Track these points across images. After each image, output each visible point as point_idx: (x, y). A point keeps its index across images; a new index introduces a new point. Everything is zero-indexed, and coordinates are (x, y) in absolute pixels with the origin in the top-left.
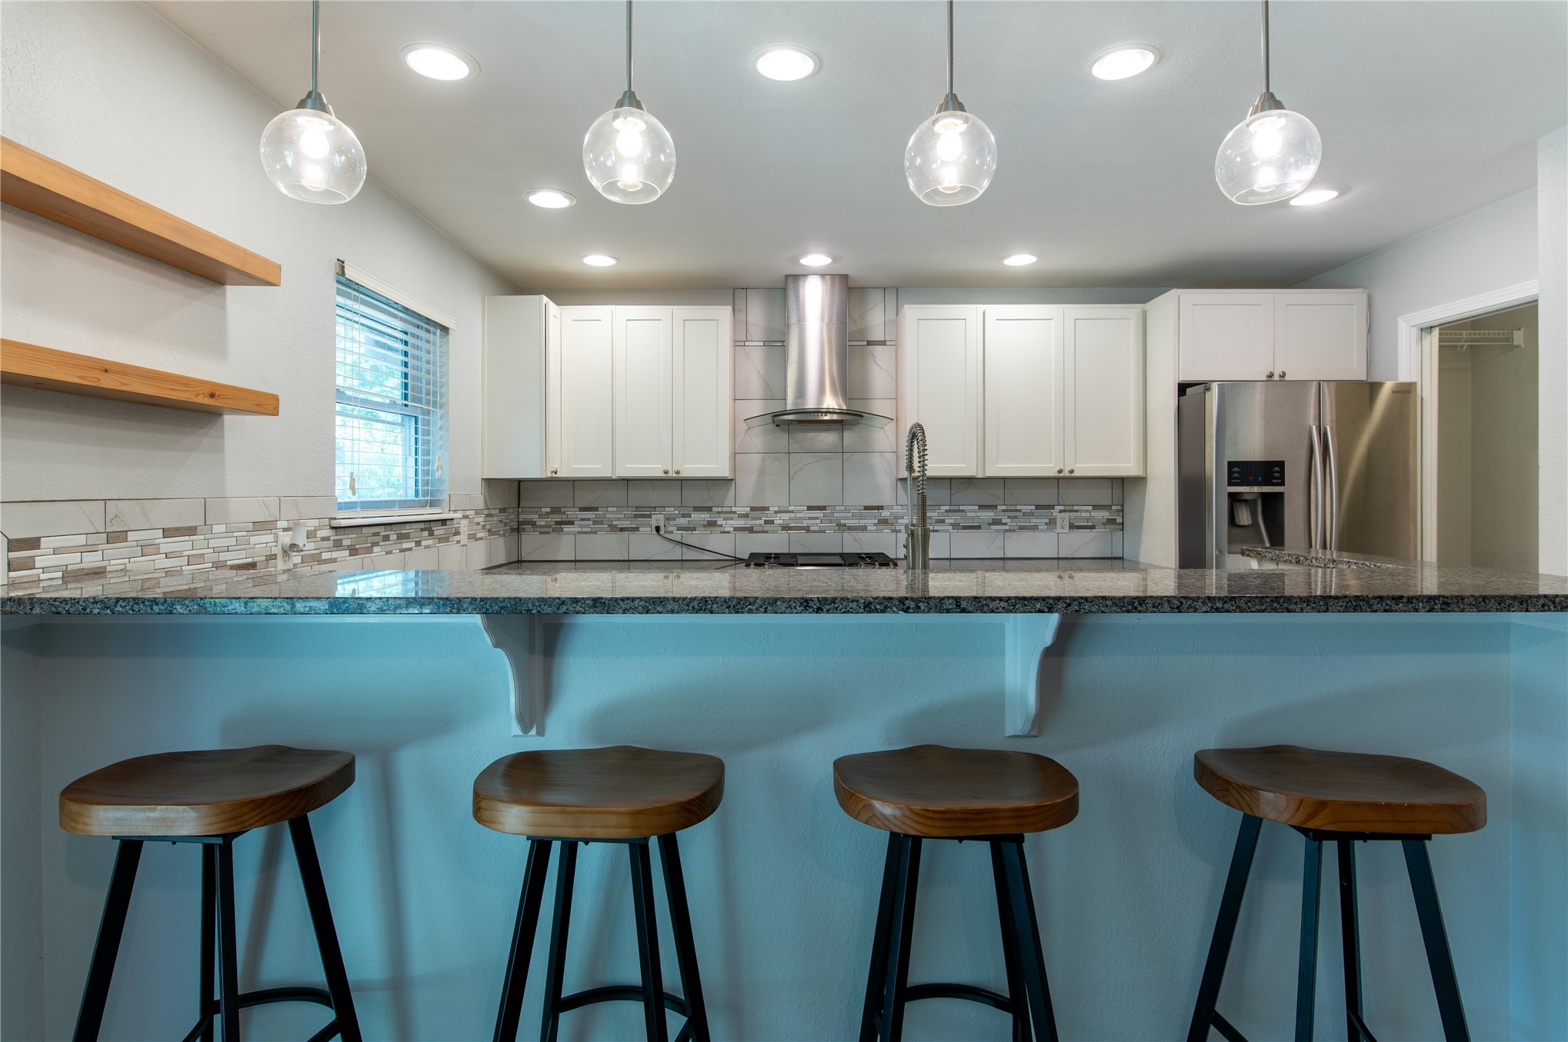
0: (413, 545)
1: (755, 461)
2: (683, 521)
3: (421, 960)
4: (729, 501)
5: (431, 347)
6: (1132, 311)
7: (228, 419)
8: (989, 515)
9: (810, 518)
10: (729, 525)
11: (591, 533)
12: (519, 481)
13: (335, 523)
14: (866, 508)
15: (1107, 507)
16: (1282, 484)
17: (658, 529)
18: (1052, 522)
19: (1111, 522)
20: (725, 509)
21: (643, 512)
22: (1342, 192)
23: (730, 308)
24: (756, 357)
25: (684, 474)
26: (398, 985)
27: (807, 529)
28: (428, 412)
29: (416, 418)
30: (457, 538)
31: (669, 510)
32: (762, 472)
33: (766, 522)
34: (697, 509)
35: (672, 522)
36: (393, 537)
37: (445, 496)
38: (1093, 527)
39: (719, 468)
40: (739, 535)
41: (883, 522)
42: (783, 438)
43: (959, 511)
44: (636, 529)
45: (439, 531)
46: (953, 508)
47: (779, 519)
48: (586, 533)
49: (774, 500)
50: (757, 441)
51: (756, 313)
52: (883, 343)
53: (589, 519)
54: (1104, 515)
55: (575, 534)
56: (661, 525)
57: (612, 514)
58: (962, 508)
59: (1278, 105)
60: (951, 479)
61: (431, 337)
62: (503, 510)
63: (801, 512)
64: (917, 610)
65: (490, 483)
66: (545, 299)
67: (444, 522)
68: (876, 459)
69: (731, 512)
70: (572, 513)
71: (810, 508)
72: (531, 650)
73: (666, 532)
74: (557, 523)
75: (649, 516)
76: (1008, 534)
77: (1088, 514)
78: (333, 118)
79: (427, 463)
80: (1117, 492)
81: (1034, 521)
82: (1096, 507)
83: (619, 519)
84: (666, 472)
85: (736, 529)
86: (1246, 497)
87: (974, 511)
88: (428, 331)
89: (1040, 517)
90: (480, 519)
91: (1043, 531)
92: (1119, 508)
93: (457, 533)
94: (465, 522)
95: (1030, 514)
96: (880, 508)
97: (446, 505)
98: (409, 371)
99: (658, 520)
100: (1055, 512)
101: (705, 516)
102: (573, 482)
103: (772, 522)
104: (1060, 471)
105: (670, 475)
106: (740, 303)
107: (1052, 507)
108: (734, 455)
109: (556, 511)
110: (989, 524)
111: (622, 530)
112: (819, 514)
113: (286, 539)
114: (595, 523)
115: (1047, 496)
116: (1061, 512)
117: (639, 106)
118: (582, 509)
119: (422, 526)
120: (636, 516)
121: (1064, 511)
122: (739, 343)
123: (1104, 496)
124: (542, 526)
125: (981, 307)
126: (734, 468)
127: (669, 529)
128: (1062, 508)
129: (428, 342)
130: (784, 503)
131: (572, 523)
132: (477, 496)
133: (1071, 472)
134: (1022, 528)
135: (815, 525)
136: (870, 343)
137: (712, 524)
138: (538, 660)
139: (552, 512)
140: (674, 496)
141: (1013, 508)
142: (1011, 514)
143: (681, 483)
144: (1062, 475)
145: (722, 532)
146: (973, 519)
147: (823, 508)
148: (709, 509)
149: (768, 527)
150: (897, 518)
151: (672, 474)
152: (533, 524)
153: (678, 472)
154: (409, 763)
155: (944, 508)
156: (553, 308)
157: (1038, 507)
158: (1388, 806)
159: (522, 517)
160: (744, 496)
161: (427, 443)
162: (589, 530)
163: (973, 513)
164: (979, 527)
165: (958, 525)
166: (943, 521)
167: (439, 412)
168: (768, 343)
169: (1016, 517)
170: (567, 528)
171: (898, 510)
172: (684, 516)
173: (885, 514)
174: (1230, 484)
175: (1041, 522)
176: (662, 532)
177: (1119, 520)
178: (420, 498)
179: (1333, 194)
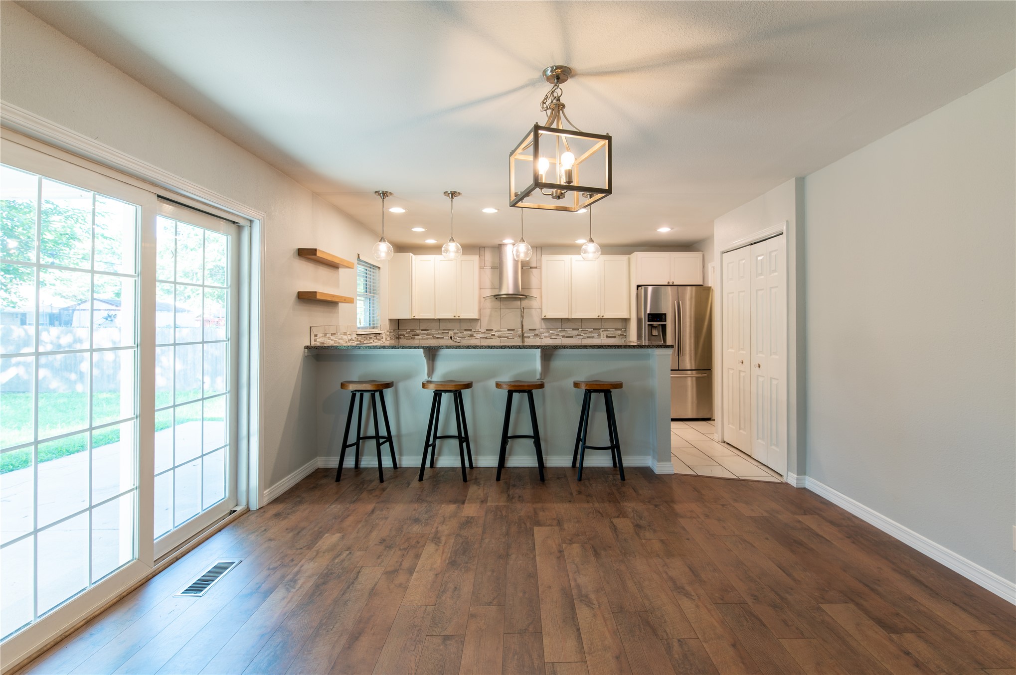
0: (372, 341)
1: (488, 312)
2: (460, 335)
3: (404, 431)
4: (478, 327)
5: (374, 274)
6: (624, 258)
7: (340, 304)
8: (576, 332)
9: (508, 334)
10: (478, 336)
11: (426, 339)
12: (399, 320)
13: (358, 333)
14: (530, 330)
15: (620, 329)
16: (666, 321)
17: (451, 338)
18: (599, 335)
19: (622, 335)
20: (476, 330)
21: (446, 331)
22: (672, 229)
23: (478, 256)
24: (488, 274)
25: (461, 317)
26: (399, 436)
27: (508, 338)
28: (373, 297)
29: (370, 299)
30: (382, 340)
31: (456, 331)
32: (490, 316)
33: (492, 335)
34: (465, 330)
35: (456, 335)
36: (368, 338)
37: (379, 325)
38: (615, 337)
39: (474, 315)
40: (482, 340)
41: (536, 335)
42: (498, 303)
43: (565, 331)
44: (443, 338)
45: (378, 337)
46: (562, 330)
47: (497, 334)
48: (424, 339)
49: (495, 327)
50: (488, 304)
51: (488, 256)
52: (536, 268)
53: (425, 334)
54: (619, 332)
55: (420, 339)
56: (452, 336)
57: (434, 332)
58: (566, 330)
59: (593, 241)
60: (562, 319)
61: (374, 271)
62: (394, 330)
63: (505, 331)
64: (511, 348)
65: (391, 320)
66: (411, 254)
67: (379, 334)
68: (533, 311)
69: (479, 331)
70: (419, 332)
71: (508, 330)
72: (429, 360)
73: (454, 339)
74: (413, 335)
75: (448, 333)
76: (583, 339)
77: (613, 332)
78: (387, 243)
79: (373, 314)
80: (624, 324)
81: (593, 335)
82: (616, 329)
83: (436, 334)
84: (455, 317)
85: (480, 338)
86: (655, 326)
87: (570, 331)
88: (373, 269)
89: (595, 333)
90: (388, 334)
91: (596, 338)
92: (625, 330)
93: (382, 338)
94: (384, 334)
95: (592, 332)
96: (535, 330)
97: (379, 328)
98: (367, 283)
99: (451, 334)
100: (601, 331)
101: (469, 333)
102: (419, 320)
103: (494, 335)
104: (599, 316)
105: (456, 317)
106: (482, 252)
107: (600, 329)
108: (480, 310)
109: (412, 331)
110: (576, 336)
111: (437, 338)
112: (512, 332)
113: (350, 337)
114: (427, 335)
115: (598, 325)
116: (603, 331)
117: (454, 241)
118: (422, 330)
119: (374, 335)
120: (443, 333)
121: (604, 331)
122: (481, 268)
123: (619, 325)
124: (407, 337)
125: (570, 256)
126: (480, 315)
127: (455, 338)
128: (603, 330)
129: (373, 272)
130: (499, 328)
131: (418, 335)
132: (387, 324)
133: (603, 316)
134: (588, 337)
135: (511, 336)
136: (531, 268)
137: (471, 336)
138: (431, 362)
139: (411, 331)
140: (457, 325)
141: (585, 330)
142: (584, 332)
143: (460, 320)
144: (599, 317)
145: (475, 339)
146: (570, 334)
147: (514, 330)
148: (470, 330)
149: (492, 337)
150: (541, 333)
151: (457, 317)
152: (404, 336)
153: (459, 317)
154: (401, 386)
155: (559, 330)
156: (414, 257)
157: (594, 329)
158: (599, 384)
159: (400, 333)
160: (483, 326)
161: (373, 307)
162: (425, 338)
163: (570, 332)
164: (572, 337)
165: (564, 336)
166: (559, 335)
167: (378, 296)
168: (493, 268)
169: (586, 333)
170: (417, 337)
171: (542, 330)
172: (461, 333)
173: (537, 332)
174: (648, 321)
175: (595, 335)
176: (453, 339)
177: (625, 334)
178: (371, 326)
179: (670, 229)
